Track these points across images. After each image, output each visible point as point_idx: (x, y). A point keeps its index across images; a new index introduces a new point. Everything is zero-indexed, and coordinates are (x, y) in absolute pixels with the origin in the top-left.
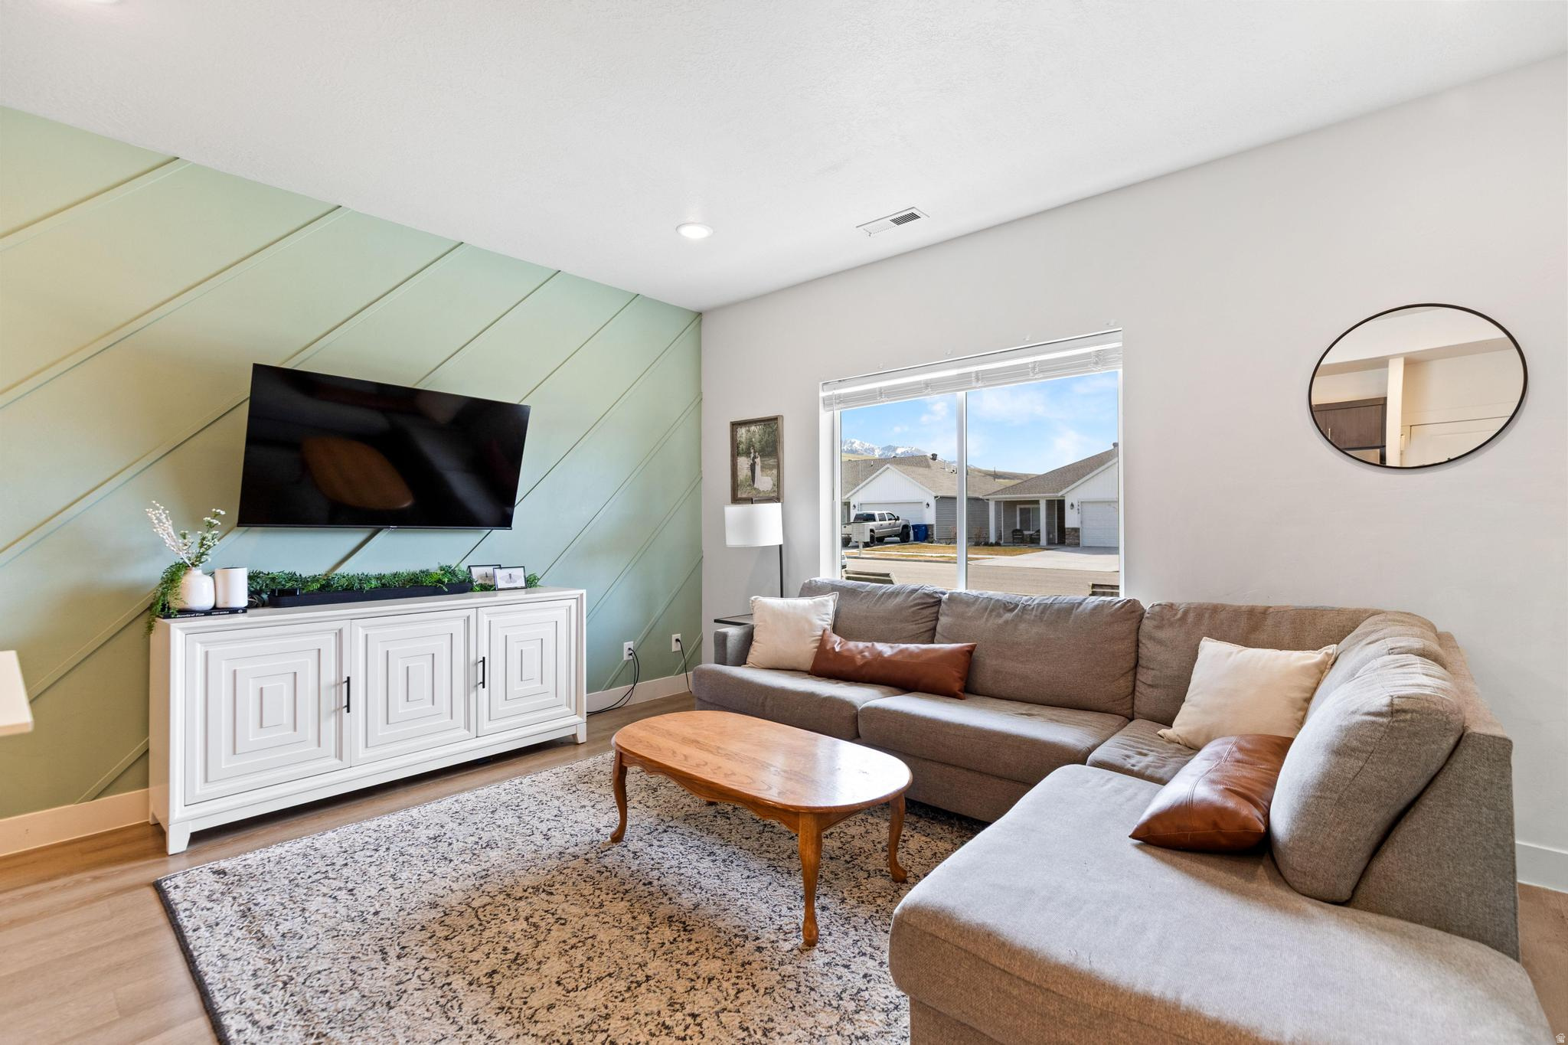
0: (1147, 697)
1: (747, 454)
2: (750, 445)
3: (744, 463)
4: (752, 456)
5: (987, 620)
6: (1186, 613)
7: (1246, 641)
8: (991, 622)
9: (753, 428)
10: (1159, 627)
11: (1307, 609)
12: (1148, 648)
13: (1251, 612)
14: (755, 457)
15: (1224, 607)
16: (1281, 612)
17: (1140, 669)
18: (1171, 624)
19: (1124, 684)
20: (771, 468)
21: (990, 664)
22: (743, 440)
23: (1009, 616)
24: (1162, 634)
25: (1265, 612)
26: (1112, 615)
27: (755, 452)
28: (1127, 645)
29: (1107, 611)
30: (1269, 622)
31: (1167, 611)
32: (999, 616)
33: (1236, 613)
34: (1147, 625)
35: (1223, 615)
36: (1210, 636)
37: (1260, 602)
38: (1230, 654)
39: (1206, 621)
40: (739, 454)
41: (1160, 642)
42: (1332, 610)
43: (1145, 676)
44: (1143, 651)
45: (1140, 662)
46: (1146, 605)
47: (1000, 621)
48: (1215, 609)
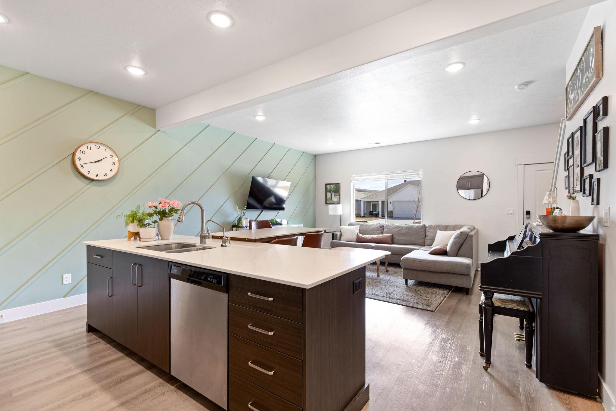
0: (427, 242)
1: (330, 192)
2: (331, 190)
3: (329, 194)
4: (331, 192)
5: (395, 229)
6: (434, 226)
7: (445, 230)
8: (396, 230)
9: (331, 185)
10: (429, 229)
11: (455, 225)
12: (428, 233)
13: (446, 226)
14: (332, 193)
15: (441, 225)
16: (451, 226)
17: (426, 237)
18: (432, 228)
19: (423, 240)
20: (337, 195)
21: (396, 238)
22: (329, 188)
23: (400, 228)
24: (429, 230)
25: (448, 226)
26: (421, 227)
27: (332, 191)
28: (424, 233)
29: (420, 227)
30: (449, 227)
31: (430, 227)
32: (398, 228)
33: (443, 226)
34: (427, 229)
35: (441, 226)
36: (439, 230)
37: (447, 224)
38: (442, 233)
39: (438, 227)
40: (327, 192)
41: (430, 232)
42: (459, 225)
43: (427, 238)
44: (427, 234)
45: (426, 236)
46: (427, 226)
47: (398, 229)
48: (440, 226)
